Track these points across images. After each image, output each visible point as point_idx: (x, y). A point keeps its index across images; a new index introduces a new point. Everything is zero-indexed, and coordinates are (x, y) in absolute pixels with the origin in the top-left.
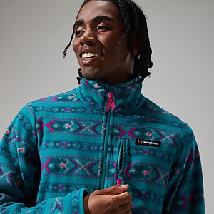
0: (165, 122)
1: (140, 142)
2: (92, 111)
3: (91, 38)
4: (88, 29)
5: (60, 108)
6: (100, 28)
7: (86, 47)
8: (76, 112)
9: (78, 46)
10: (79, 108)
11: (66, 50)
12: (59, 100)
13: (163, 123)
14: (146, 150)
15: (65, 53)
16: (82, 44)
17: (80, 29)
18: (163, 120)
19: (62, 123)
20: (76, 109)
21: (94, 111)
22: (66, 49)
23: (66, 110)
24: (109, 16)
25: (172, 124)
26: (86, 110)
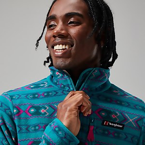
0: (129, 105)
1: (106, 123)
2: (62, 92)
3: (63, 32)
4: (61, 23)
5: (34, 94)
6: (71, 23)
7: (58, 40)
8: (48, 96)
9: (50, 38)
10: (51, 92)
11: (38, 43)
12: (32, 88)
13: (127, 106)
14: (111, 132)
15: (37, 45)
16: (54, 37)
17: (52, 23)
18: (128, 103)
19: (38, 108)
20: (48, 93)
21: (64, 92)
22: (38, 41)
23: (39, 95)
24: (79, 12)
25: (135, 107)
26: (57, 93)
